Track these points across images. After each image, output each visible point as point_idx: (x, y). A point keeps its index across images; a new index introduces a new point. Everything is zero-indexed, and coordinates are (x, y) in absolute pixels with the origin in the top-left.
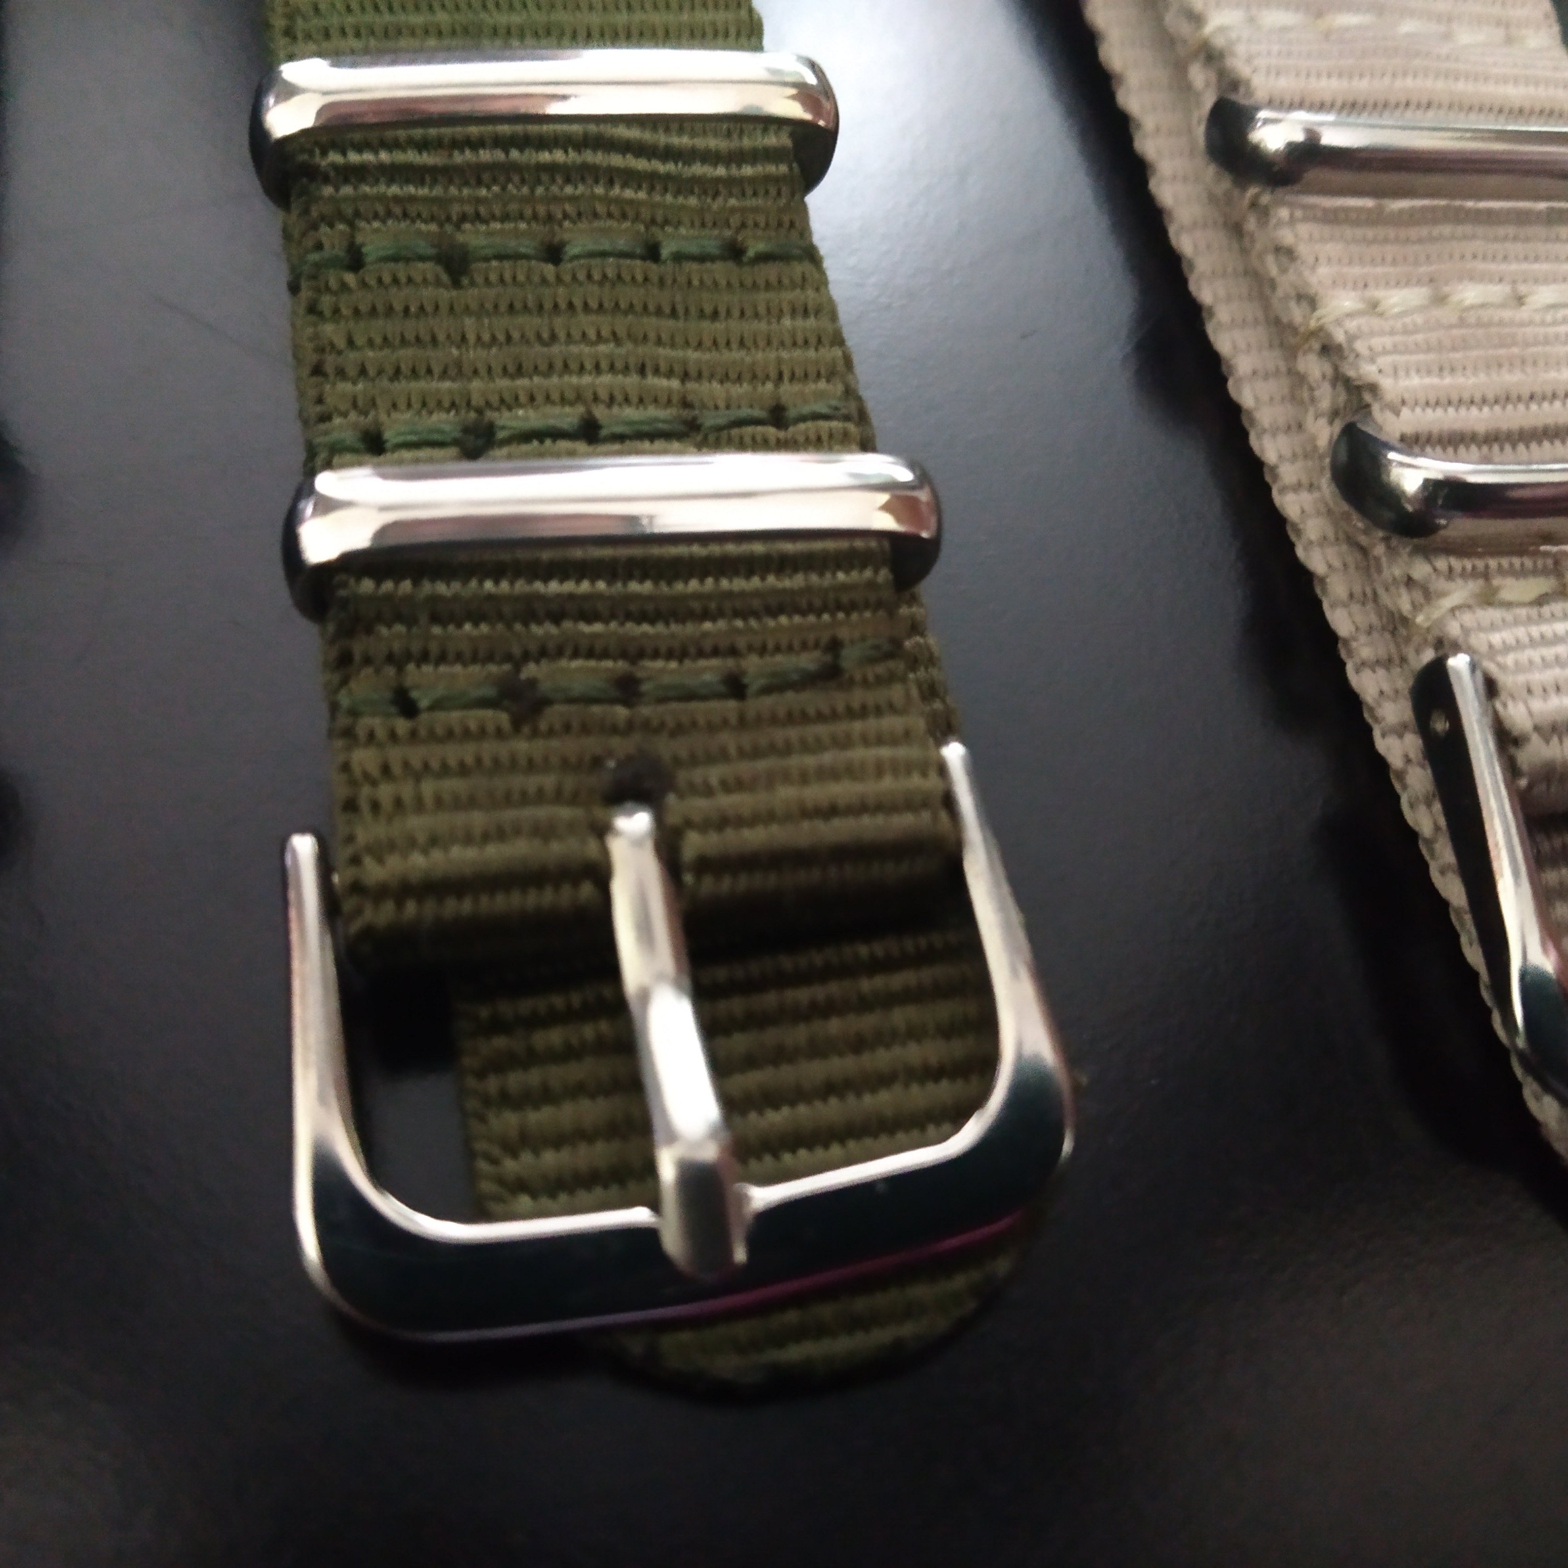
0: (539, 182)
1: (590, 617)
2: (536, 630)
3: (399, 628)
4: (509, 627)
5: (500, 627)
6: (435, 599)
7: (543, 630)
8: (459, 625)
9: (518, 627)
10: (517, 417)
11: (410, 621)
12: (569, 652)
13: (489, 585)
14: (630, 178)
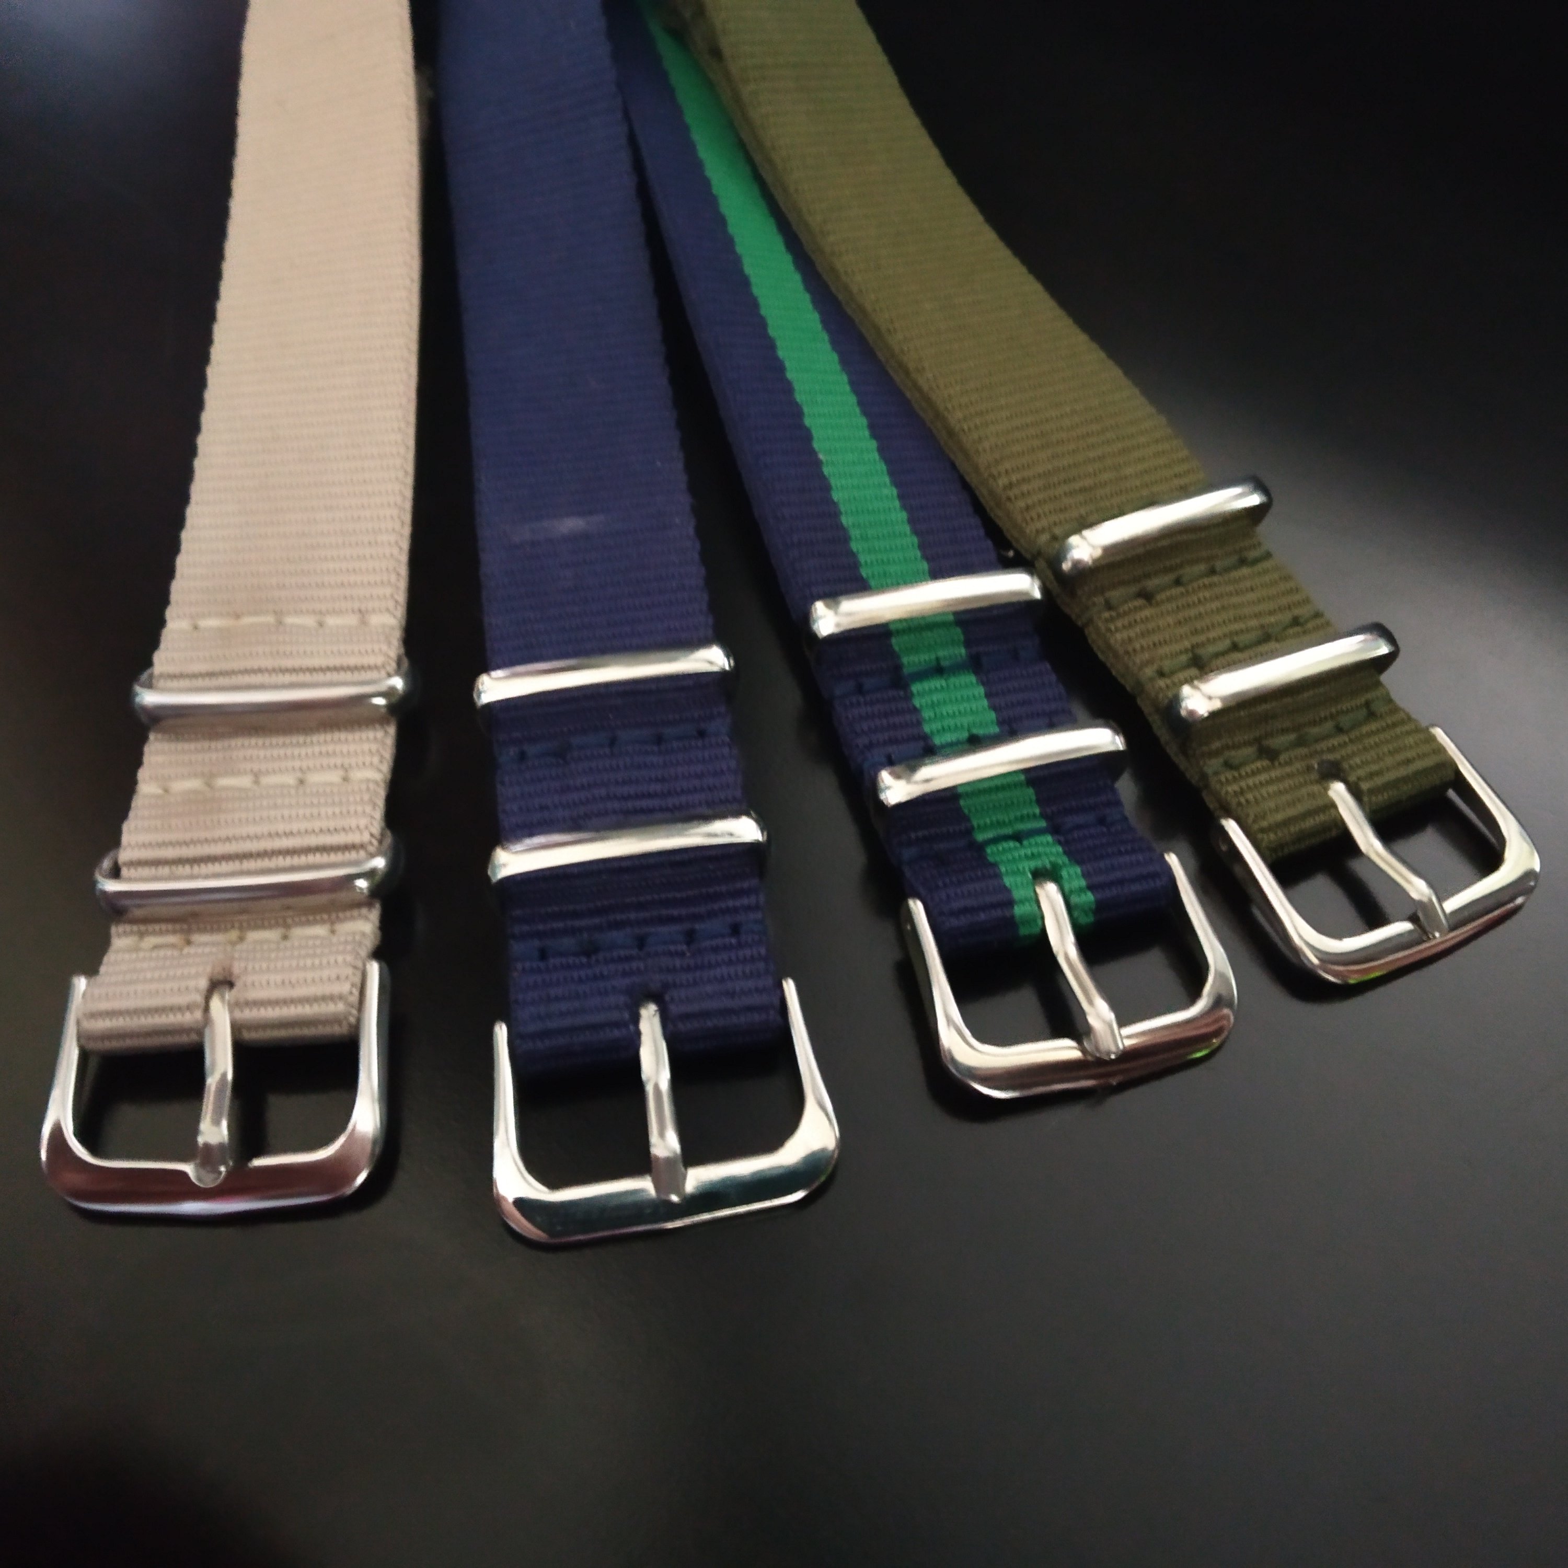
2: (1260, 727)
4: (1251, 729)
9: (1254, 729)
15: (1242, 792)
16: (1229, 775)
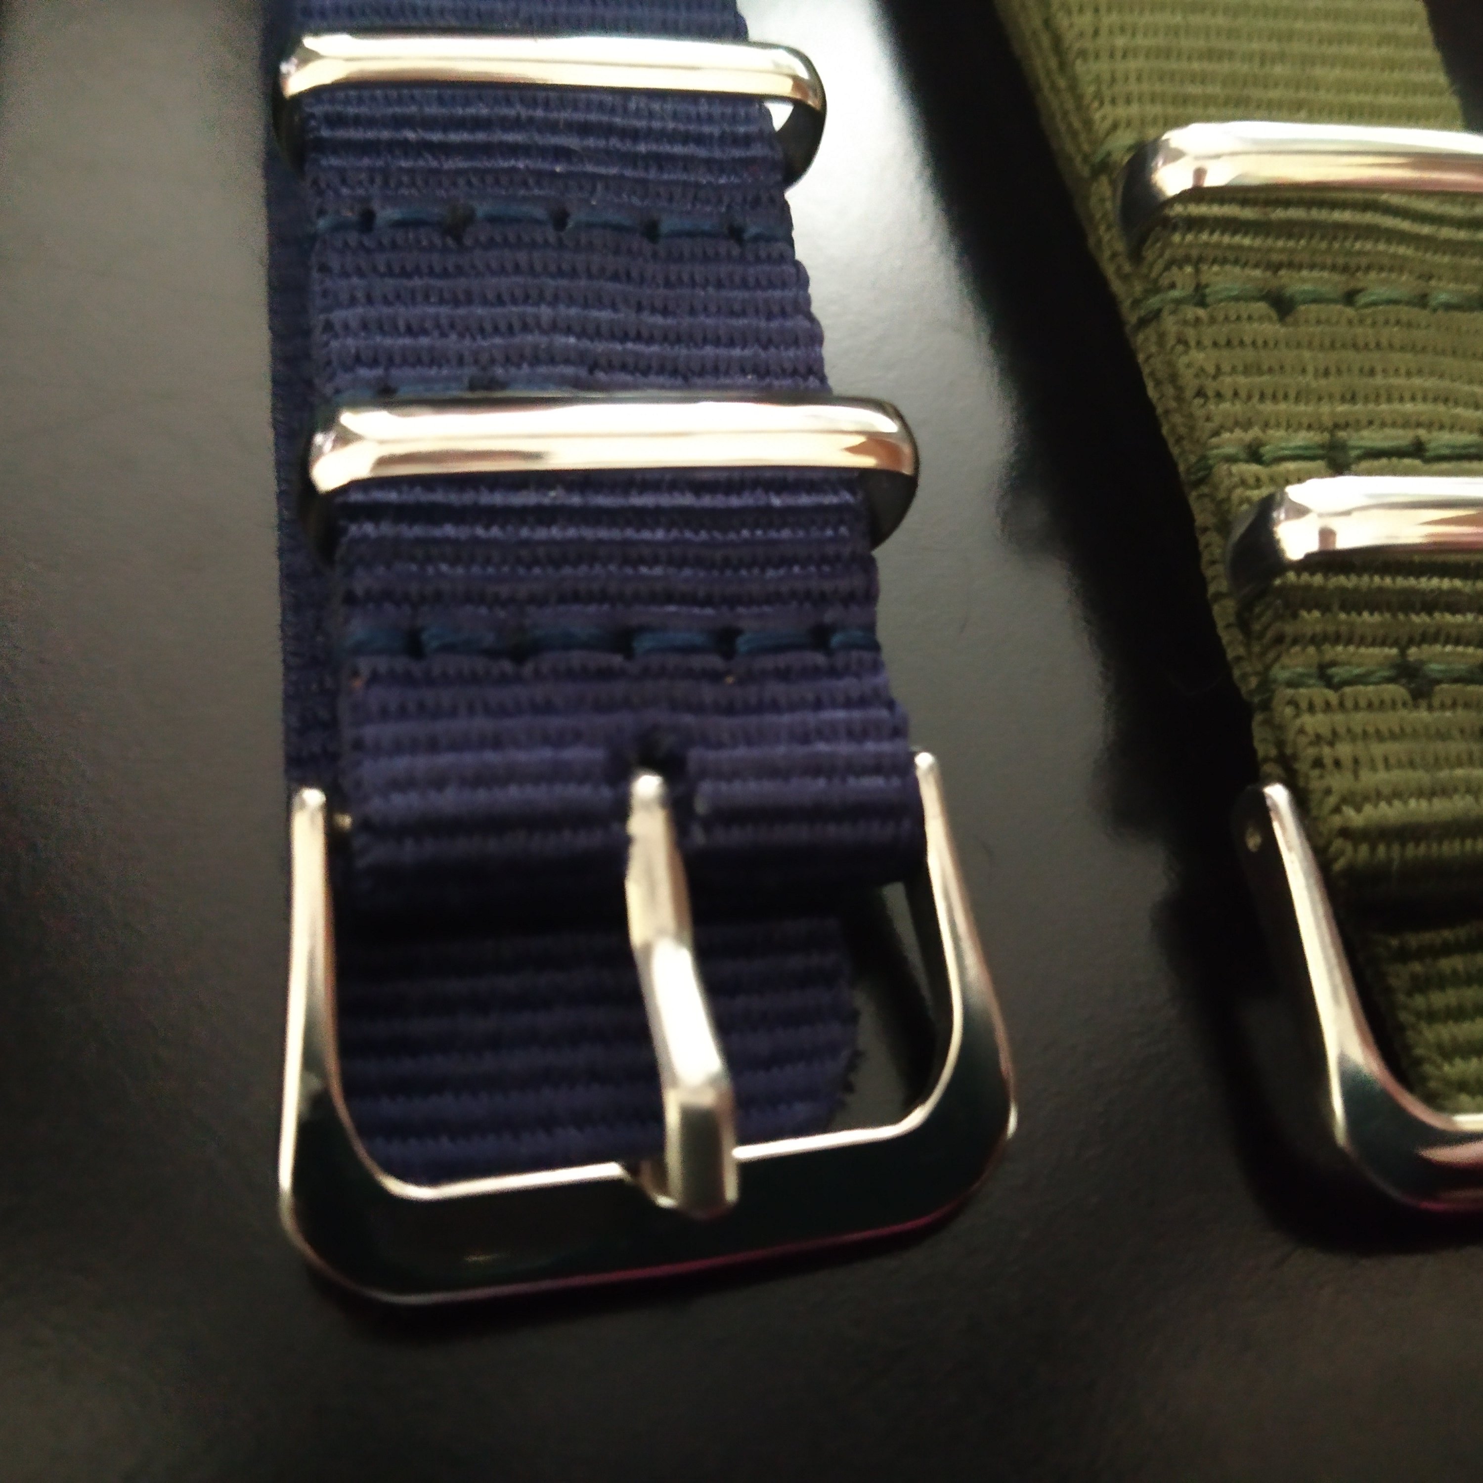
0: (1335, 238)
1: (1453, 609)
2: (1415, 618)
3: (1316, 614)
4: (1394, 616)
5: (1388, 616)
6: (1342, 590)
7: (1419, 619)
8: (1360, 614)
9: (1401, 617)
10: (1362, 438)
11: (1325, 609)
12: (1442, 638)
13: (1377, 579)
14: (1403, 237)
15: (1334, 738)
16: (1320, 693)
